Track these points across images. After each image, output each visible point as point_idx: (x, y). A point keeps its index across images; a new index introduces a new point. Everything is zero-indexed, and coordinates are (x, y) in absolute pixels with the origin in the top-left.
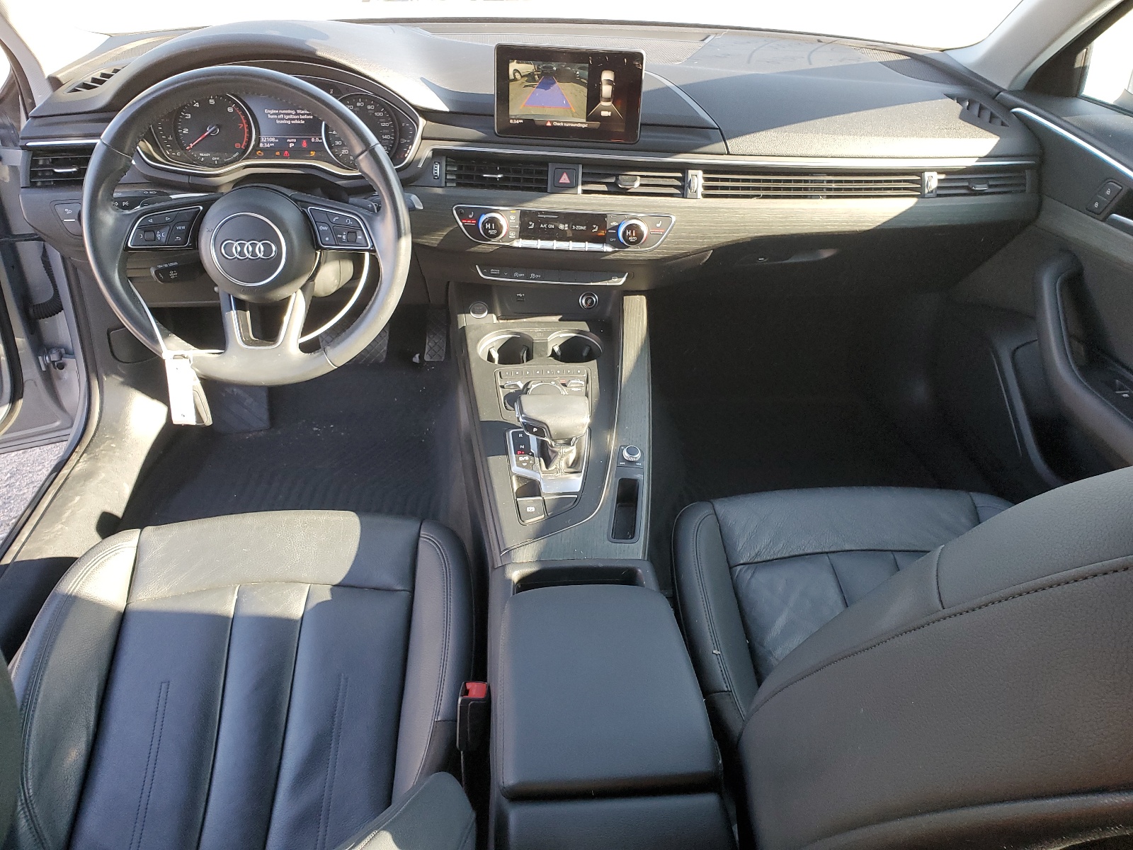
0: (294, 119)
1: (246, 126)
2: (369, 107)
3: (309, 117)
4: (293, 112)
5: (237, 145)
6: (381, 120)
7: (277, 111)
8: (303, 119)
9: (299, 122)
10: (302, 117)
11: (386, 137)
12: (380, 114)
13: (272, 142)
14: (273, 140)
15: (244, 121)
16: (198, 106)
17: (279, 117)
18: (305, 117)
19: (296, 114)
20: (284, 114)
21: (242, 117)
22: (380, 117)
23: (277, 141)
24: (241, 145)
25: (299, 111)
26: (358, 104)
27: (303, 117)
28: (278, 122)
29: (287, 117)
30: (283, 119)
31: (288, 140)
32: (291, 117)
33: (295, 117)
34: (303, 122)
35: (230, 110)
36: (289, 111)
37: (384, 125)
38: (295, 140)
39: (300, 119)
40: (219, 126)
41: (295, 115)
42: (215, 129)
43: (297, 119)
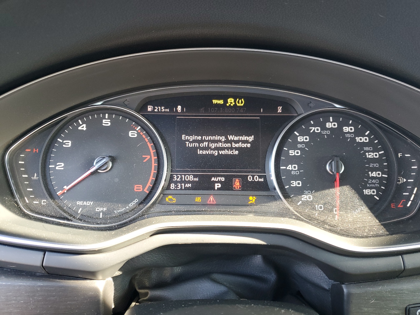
0: (223, 149)
1: (154, 158)
2: (346, 129)
3: (244, 145)
4: (223, 138)
5: (138, 188)
6: (366, 149)
7: (199, 138)
8: (236, 149)
9: (230, 152)
10: (234, 145)
11: (374, 174)
12: (364, 140)
13: (189, 182)
14: (191, 178)
15: (152, 151)
16: (85, 129)
17: (202, 145)
18: (240, 145)
19: (227, 141)
20: (209, 141)
21: (150, 145)
22: (364, 144)
23: (197, 179)
24: (144, 188)
25: (231, 138)
26: (329, 125)
27: (237, 145)
28: (200, 152)
29: (213, 146)
30: (207, 148)
31: (213, 179)
32: (220, 145)
33: (224, 145)
34: (237, 152)
35: (132, 134)
36: (217, 138)
37: (370, 155)
38: (223, 179)
39: (232, 148)
40: (113, 159)
41: (225, 142)
42: (106, 163)
43: (228, 149)
